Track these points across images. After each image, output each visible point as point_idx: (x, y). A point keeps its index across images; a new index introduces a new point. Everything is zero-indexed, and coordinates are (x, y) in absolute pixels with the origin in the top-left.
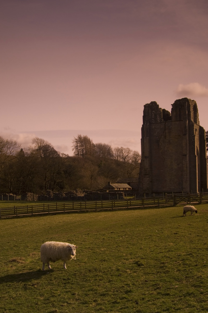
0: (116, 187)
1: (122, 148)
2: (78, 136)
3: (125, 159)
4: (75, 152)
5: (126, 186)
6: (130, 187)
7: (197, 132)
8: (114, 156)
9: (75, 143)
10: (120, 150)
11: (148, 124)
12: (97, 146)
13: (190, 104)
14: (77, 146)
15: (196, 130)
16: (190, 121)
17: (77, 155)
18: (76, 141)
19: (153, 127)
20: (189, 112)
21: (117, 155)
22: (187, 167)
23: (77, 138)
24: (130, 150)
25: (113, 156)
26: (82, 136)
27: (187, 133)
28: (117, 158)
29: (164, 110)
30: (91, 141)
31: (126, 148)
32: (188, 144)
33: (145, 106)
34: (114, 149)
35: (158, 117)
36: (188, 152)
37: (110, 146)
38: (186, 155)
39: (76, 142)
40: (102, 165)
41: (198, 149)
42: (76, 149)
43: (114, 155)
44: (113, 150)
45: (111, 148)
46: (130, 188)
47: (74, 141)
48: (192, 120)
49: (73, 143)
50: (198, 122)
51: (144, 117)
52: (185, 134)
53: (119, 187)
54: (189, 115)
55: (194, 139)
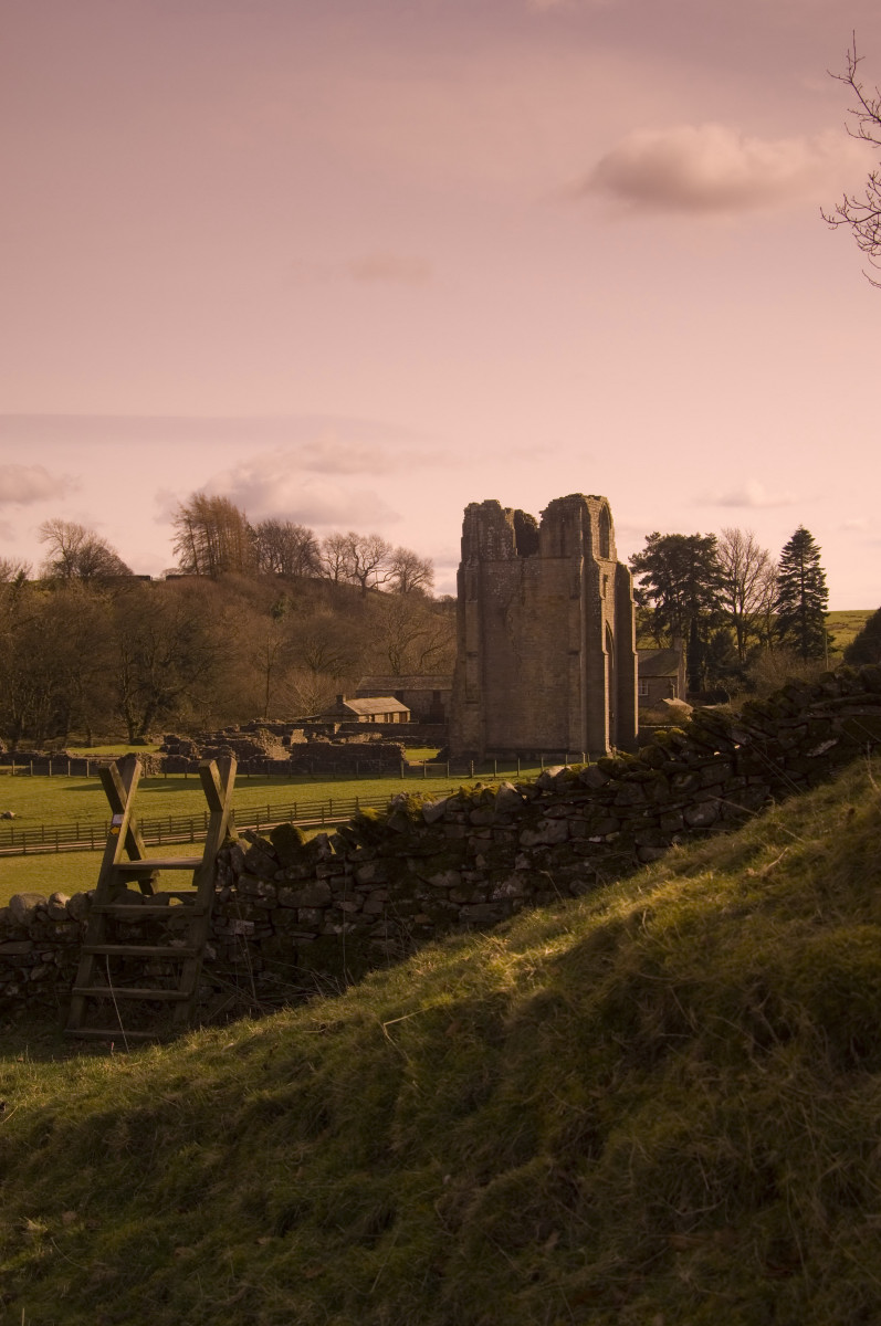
0: (361, 710)
1: (351, 535)
2: (192, 501)
3: (363, 580)
4: (182, 561)
5: (392, 705)
6: (403, 708)
7: (610, 584)
8: (323, 569)
9: (183, 525)
10: (344, 546)
11: (477, 563)
12: (261, 535)
13: (590, 512)
14: (191, 537)
15: (605, 579)
16: (589, 559)
17: (188, 570)
18: (186, 517)
19: (491, 571)
20: (588, 534)
21: (334, 563)
22: (579, 685)
23: (190, 508)
24: (382, 546)
25: (319, 568)
26: (208, 498)
27: (582, 592)
28: (336, 577)
29: (519, 514)
30: (241, 515)
31: (367, 537)
32: (583, 623)
33: (467, 511)
34: (325, 544)
35: (503, 544)
36: (582, 644)
37: (310, 532)
38: (576, 653)
39: (188, 522)
40: (285, 608)
41: (612, 628)
42: (189, 548)
43: (325, 564)
44: (320, 545)
45: (312, 540)
46: (405, 712)
47: (180, 518)
48: (595, 555)
49: (174, 525)
50: (611, 553)
51: (465, 542)
52: (576, 597)
53: (372, 711)
54: (587, 542)
55: (600, 608)
